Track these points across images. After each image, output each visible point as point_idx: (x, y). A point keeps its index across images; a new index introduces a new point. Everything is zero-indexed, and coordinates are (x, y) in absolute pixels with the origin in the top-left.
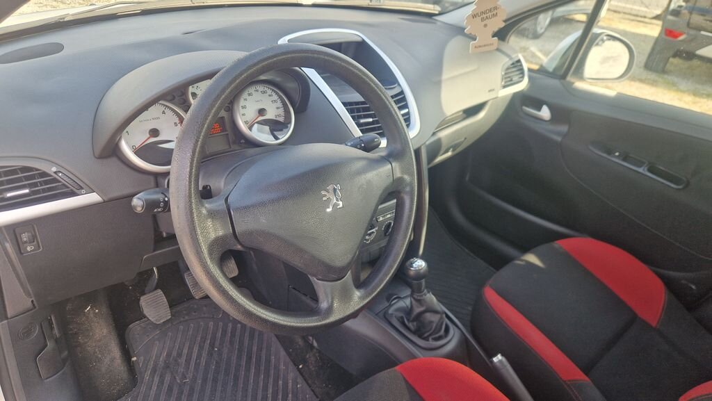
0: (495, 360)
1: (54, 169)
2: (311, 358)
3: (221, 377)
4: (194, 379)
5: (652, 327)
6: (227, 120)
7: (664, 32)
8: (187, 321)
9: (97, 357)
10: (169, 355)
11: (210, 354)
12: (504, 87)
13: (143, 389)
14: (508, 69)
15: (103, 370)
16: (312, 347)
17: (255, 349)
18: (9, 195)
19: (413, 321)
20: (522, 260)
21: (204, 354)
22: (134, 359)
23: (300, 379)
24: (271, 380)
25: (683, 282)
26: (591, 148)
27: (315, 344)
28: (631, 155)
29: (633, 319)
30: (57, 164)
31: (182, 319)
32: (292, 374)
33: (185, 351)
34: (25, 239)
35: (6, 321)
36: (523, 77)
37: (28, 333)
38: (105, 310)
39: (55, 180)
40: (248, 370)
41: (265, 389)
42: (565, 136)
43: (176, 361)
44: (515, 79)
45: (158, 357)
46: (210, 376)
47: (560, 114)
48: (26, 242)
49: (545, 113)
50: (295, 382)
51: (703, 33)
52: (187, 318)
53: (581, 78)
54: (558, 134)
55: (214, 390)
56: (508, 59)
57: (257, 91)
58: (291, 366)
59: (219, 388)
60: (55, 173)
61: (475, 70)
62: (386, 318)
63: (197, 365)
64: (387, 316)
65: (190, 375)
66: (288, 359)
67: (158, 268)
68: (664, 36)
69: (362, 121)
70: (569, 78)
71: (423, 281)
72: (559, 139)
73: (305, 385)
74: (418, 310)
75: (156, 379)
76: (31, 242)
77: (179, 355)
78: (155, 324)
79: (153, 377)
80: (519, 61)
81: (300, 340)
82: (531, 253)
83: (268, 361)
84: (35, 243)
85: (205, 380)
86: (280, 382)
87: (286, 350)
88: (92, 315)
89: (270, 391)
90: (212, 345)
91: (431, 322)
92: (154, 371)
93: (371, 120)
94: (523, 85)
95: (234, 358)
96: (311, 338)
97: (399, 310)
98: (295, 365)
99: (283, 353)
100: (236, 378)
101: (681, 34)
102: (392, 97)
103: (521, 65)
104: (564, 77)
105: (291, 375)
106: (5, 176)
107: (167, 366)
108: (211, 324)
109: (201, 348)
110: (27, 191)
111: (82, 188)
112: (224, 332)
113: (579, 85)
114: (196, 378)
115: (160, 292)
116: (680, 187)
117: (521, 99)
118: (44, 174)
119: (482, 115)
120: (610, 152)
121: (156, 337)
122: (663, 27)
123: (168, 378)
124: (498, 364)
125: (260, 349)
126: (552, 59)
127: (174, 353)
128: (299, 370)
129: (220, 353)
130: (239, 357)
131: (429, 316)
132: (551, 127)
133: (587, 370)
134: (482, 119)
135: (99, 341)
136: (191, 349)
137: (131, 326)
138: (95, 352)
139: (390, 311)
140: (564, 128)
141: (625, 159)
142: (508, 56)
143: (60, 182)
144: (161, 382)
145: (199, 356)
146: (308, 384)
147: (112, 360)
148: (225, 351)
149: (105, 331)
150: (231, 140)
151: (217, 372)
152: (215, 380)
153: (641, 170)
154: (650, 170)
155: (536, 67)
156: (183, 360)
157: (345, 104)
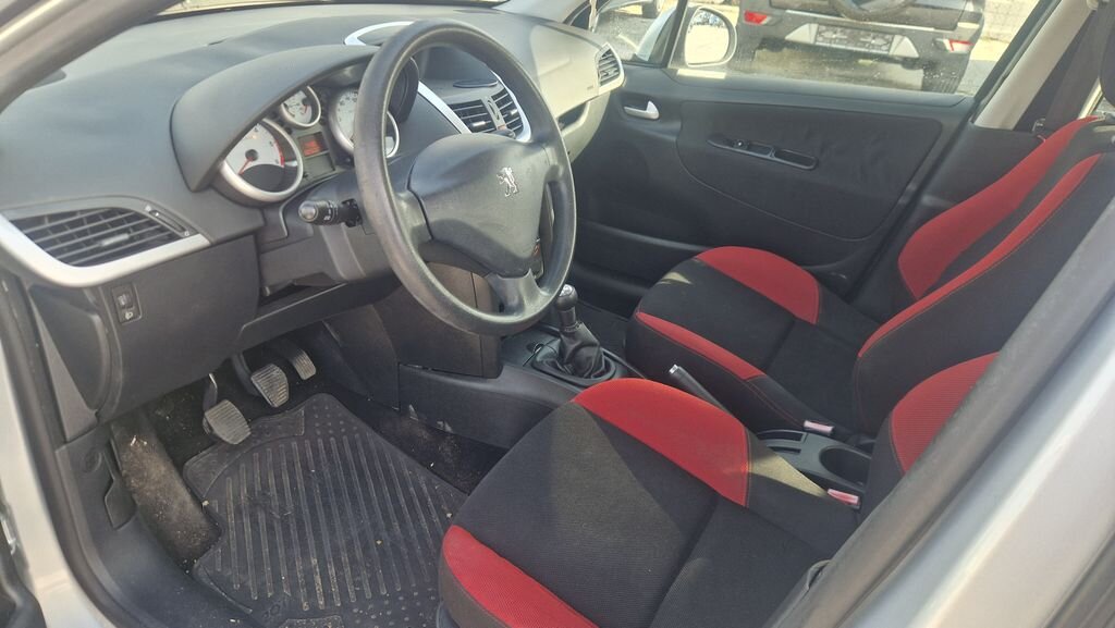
0: (672, 371)
1: (148, 208)
2: (446, 449)
3: (332, 499)
4: (298, 509)
5: (812, 325)
6: (324, 134)
7: (743, 17)
8: (260, 445)
9: (161, 504)
10: (251, 490)
11: (307, 477)
12: (602, 83)
13: (232, 534)
14: (600, 61)
15: (174, 519)
16: (444, 433)
17: (364, 461)
18: (107, 242)
19: (567, 363)
20: (666, 280)
21: (300, 479)
22: (205, 503)
23: (435, 479)
24: (399, 489)
25: (833, 274)
26: (710, 141)
27: (448, 429)
28: (755, 143)
29: (792, 322)
30: (150, 203)
31: (253, 445)
32: (422, 477)
33: (272, 481)
34: (123, 303)
35: (64, 447)
36: (618, 71)
37: (91, 462)
38: (154, 441)
39: (151, 223)
40: (365, 485)
41: (395, 500)
42: (678, 134)
43: (264, 494)
44: (611, 73)
45: (237, 497)
46: (318, 502)
47: (667, 109)
48: (124, 307)
49: (652, 110)
50: (429, 483)
51: (789, 11)
52: (259, 442)
53: (683, 64)
54: (671, 133)
55: (329, 517)
56: (598, 50)
57: (348, 99)
58: (419, 469)
59: (335, 511)
60: (150, 213)
61: (566, 65)
62: (535, 366)
63: (295, 493)
64: (536, 365)
65: (290, 506)
66: (412, 462)
67: (214, 374)
68: (744, 21)
69: (476, 125)
70: (669, 66)
71: (573, 309)
72: (673, 139)
73: (445, 484)
74: (571, 347)
75: (247, 521)
76: (128, 306)
77: (265, 487)
78: (232, 445)
79: (242, 519)
80: (609, 52)
81: (424, 432)
82: (674, 271)
83: (386, 471)
84: (134, 308)
85: (313, 508)
86: (412, 489)
87: (406, 451)
88: (140, 450)
89: (402, 500)
90: (306, 468)
91: (589, 358)
92: (238, 511)
93: (483, 123)
94: (619, 82)
95: (342, 477)
96: (441, 423)
97: (546, 356)
98: (425, 466)
99: (402, 457)
100: (353, 497)
101: (763, 18)
102: (494, 97)
103: (613, 57)
104: (664, 64)
105: (422, 479)
106: (88, 223)
107: (254, 504)
108: (294, 444)
109: (292, 475)
110: (125, 237)
111: (184, 230)
112: (315, 450)
113: (682, 72)
114: (300, 508)
115: (227, 403)
116: (811, 167)
117: (620, 99)
118: (138, 216)
119: (583, 120)
120: (731, 144)
121: (226, 472)
122: (740, 13)
123: (261, 516)
124: (677, 375)
125: (370, 460)
126: (646, 46)
127: (258, 488)
128: (431, 470)
129: (320, 474)
130: (348, 474)
131: (585, 352)
132: (661, 126)
133: (764, 368)
134: (581, 128)
135: (159, 482)
136: (278, 477)
137: (187, 464)
138: (157, 498)
139: (538, 359)
140: (676, 125)
141: (748, 149)
142: (598, 46)
143: (158, 224)
144: (255, 523)
145: (293, 484)
146: (448, 482)
147: (183, 505)
148: (326, 471)
149: (163, 469)
150: (334, 161)
151: (324, 494)
152: (326, 505)
153: (768, 157)
154: (776, 156)
155: (629, 57)
156: (273, 492)
157: (452, 107)
